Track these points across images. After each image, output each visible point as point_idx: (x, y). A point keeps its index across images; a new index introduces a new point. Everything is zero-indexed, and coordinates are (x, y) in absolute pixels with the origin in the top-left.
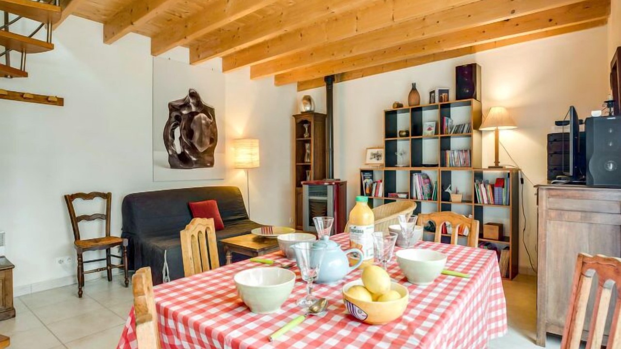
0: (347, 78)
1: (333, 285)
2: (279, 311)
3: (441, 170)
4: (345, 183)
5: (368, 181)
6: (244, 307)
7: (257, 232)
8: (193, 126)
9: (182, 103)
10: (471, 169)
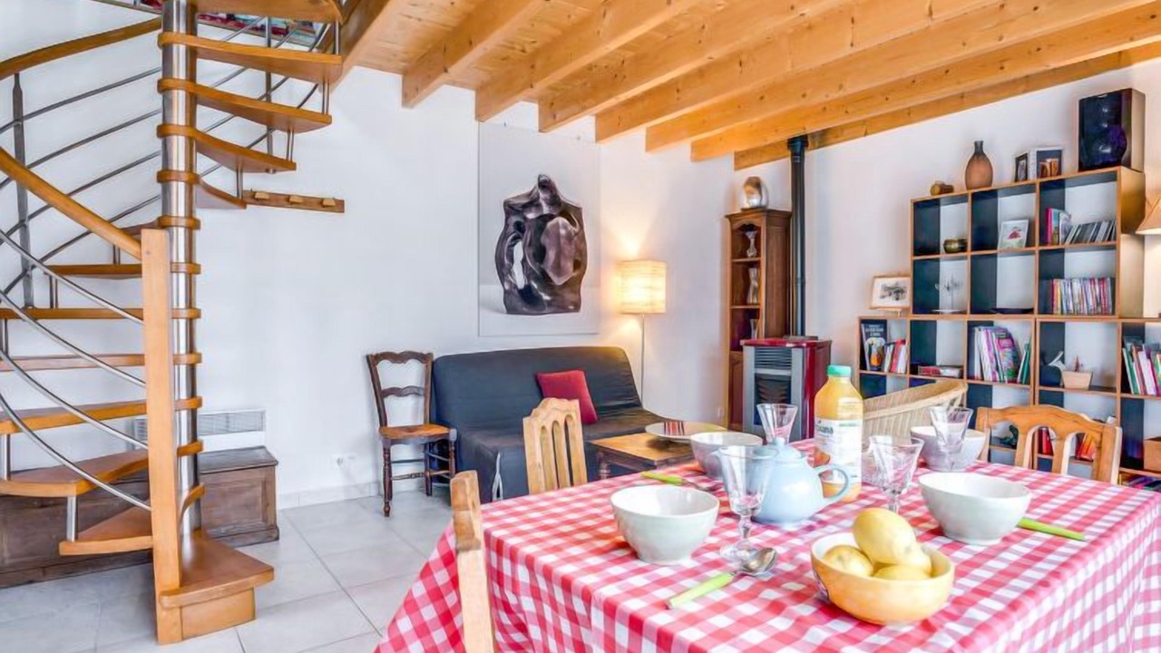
0: (833, 140)
1: (790, 527)
2: (688, 563)
3: (1038, 321)
4: (826, 346)
5: (877, 342)
6: (627, 550)
7: (655, 431)
8: (545, 240)
9: (525, 201)
10: (1114, 319)
